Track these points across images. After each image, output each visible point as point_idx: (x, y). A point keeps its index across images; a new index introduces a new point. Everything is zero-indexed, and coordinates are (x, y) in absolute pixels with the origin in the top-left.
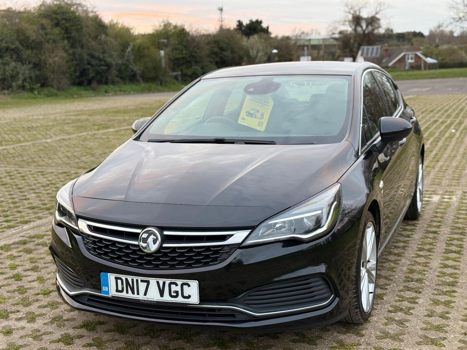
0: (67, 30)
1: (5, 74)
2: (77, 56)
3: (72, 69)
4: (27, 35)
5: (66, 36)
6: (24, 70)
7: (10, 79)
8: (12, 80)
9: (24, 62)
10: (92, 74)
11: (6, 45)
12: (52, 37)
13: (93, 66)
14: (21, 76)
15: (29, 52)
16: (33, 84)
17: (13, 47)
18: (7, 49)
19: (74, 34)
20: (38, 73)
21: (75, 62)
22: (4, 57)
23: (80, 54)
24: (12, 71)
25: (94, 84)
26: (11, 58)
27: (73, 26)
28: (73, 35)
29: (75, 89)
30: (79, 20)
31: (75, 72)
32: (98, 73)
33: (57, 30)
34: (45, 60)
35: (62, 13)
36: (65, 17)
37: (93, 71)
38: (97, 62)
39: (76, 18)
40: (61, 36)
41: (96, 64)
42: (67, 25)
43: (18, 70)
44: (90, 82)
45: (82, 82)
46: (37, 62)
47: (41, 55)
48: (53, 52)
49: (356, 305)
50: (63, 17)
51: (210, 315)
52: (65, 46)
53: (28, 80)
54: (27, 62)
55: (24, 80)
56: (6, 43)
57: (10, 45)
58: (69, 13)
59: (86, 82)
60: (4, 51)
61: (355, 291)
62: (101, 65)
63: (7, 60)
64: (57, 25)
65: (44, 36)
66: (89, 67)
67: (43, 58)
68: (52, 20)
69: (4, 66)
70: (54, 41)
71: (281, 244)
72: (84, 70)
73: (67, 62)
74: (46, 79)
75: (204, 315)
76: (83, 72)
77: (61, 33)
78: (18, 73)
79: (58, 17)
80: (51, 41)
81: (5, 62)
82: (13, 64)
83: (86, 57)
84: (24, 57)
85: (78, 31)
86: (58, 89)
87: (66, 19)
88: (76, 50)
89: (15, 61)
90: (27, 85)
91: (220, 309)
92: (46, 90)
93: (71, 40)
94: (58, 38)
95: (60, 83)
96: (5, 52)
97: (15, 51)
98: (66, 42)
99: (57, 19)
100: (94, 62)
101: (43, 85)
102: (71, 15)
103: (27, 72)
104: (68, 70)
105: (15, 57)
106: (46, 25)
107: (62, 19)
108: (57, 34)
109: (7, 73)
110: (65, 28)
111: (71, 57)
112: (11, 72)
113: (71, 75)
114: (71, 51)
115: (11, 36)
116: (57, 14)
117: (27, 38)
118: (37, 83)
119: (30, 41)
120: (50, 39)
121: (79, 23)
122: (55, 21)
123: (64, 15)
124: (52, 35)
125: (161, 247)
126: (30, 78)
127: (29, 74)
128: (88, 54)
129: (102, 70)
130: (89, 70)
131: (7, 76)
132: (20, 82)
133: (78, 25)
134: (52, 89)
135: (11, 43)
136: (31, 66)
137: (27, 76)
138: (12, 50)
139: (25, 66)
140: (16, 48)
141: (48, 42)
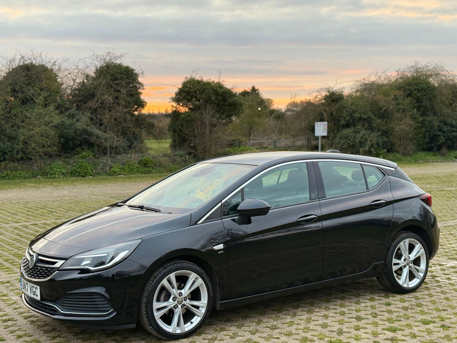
0: (418, 100)
1: (355, 141)
2: (427, 123)
3: (421, 135)
4: (380, 106)
5: (416, 105)
6: (373, 137)
7: (359, 146)
8: (360, 146)
9: (374, 130)
10: (442, 140)
11: (360, 115)
12: (402, 107)
13: (444, 132)
14: (369, 142)
15: (379, 121)
16: (380, 150)
17: (366, 117)
18: (360, 119)
19: (426, 103)
20: (385, 139)
21: (424, 129)
22: (357, 126)
23: (430, 122)
24: (362, 138)
25: (444, 150)
26: (363, 126)
27: (425, 96)
28: (424, 104)
29: (422, 154)
30: (431, 90)
31: (424, 138)
32: (449, 139)
33: (408, 100)
34: (393, 128)
35: (415, 84)
36: (418, 87)
37: (444, 137)
38: (449, 128)
39: (429, 88)
40: (411, 105)
41: (448, 131)
42: (419, 95)
43: (367, 137)
44: (439, 148)
45: (432, 147)
46: (386, 130)
47: (391, 123)
48: (401, 121)
49: (148, 323)
50: (416, 87)
51: (50, 309)
52: (413, 115)
53: (375, 146)
54: (376, 130)
55: (372, 146)
56: (360, 113)
57: (363, 115)
58: (422, 84)
59: (436, 148)
60: (357, 120)
61: (145, 313)
62: (453, 131)
63: (359, 129)
64: (409, 95)
65: (396, 106)
66: (439, 133)
67: (391, 126)
68: (405, 91)
69: (355, 134)
70: (404, 110)
71: (79, 271)
72: (435, 136)
73: (415, 129)
74: (393, 144)
75: (46, 308)
76: (434, 138)
77: (412, 102)
78: (366, 139)
79: (411, 88)
80: (401, 110)
81: (357, 130)
82: (364, 132)
83: (436, 124)
84: (374, 125)
85: (430, 100)
86: (404, 155)
87: (418, 90)
88: (425, 118)
89: (366, 129)
90: (373, 150)
91: (52, 307)
92: (391, 155)
93: (422, 109)
94: (408, 108)
95: (406, 148)
96: (358, 122)
97: (368, 120)
98: (415, 110)
99: (410, 90)
100: (445, 128)
101: (388, 151)
102: (425, 85)
103: (375, 139)
104: (416, 137)
105: (366, 125)
106: (398, 96)
107: (415, 89)
108: (408, 103)
109: (357, 140)
110: (416, 98)
111: (420, 125)
112: (360, 139)
113: (418, 141)
114: (421, 119)
115: (365, 107)
116: (410, 85)
117: (381, 108)
118: (384, 149)
119: (383, 111)
120: (400, 108)
121: (431, 92)
122: (409, 92)
123: (417, 86)
124: (403, 105)
125: (35, 265)
126: (378, 144)
127: (376, 141)
128: (440, 122)
129: (453, 136)
130: (440, 136)
131: (356, 142)
132: (367, 148)
133: (431, 94)
134: (397, 155)
135: (364, 114)
136: (379, 133)
137: (374, 142)
138: (365, 119)
139: (374, 134)
140: (369, 117)
141: (398, 111)
